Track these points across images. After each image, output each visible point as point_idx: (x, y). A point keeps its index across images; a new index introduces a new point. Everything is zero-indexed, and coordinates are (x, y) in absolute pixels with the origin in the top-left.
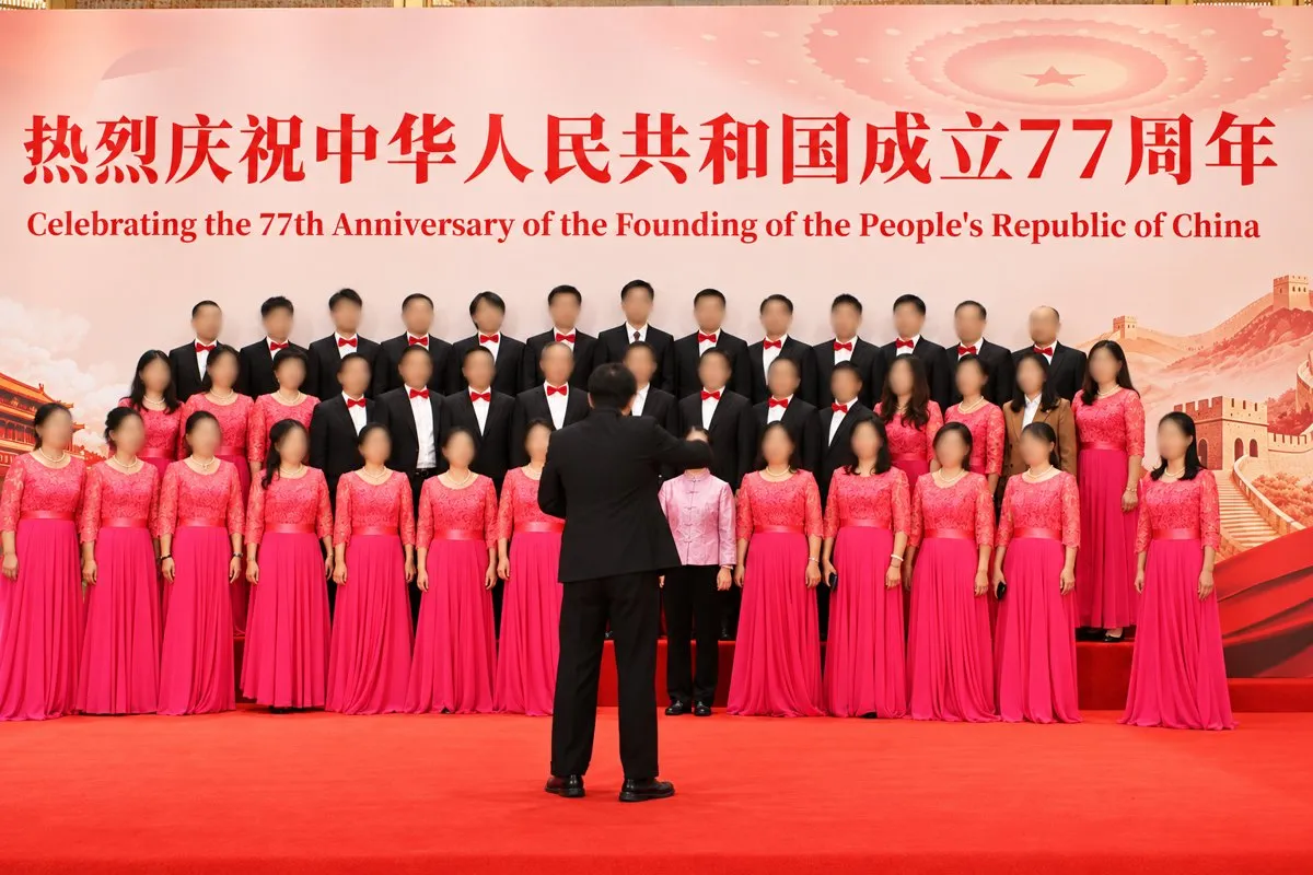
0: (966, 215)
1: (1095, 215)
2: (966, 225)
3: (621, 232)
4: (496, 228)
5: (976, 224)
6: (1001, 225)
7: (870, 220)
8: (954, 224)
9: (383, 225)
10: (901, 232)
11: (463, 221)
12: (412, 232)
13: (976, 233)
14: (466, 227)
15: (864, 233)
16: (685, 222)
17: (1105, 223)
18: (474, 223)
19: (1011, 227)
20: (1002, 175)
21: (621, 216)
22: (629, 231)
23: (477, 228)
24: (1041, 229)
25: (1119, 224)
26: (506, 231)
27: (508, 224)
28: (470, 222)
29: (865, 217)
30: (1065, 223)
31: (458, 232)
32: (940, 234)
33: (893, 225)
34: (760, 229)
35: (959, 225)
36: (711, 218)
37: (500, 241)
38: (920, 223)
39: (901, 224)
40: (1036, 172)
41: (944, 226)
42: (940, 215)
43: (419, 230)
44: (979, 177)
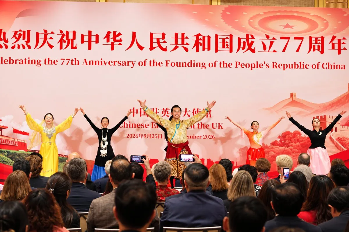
0: (264, 62)
1: (300, 63)
2: (265, 65)
3: (167, 66)
4: (130, 64)
5: (268, 65)
6: (274, 65)
7: (238, 63)
8: (261, 65)
9: (97, 62)
10: (246, 67)
11: (121, 62)
12: (105, 64)
13: (267, 67)
14: (122, 63)
15: (236, 67)
16: (185, 63)
17: (303, 65)
18: (124, 62)
19: (277, 65)
20: (275, 51)
21: (167, 61)
22: (169, 65)
23: (125, 64)
24: (285, 67)
25: (307, 65)
26: (133, 65)
27: (134, 63)
28: (123, 62)
29: (236, 62)
30: (292, 65)
31: (119, 64)
32: (257, 67)
33: (244, 65)
34: (207, 66)
35: (263, 65)
36: (193, 62)
37: (132, 67)
38: (252, 64)
39: (246, 65)
40: (284, 50)
41: (258, 65)
42: (257, 62)
43: (107, 64)
44: (268, 52)
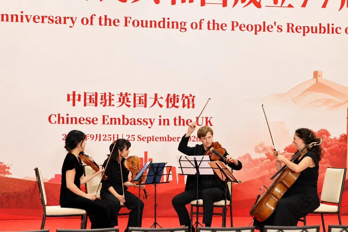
0: (275, 23)
1: (328, 25)
2: (275, 28)
3: (126, 25)
4: (69, 21)
5: (280, 27)
6: (290, 28)
7: (235, 24)
8: (270, 27)
9: (15, 17)
10: (247, 29)
11: (53, 17)
12: (28, 21)
13: (279, 30)
14: (55, 20)
15: (233, 29)
16: (155, 22)
17: (333, 28)
18: (58, 18)
19: (294, 28)
20: (290, 6)
21: (126, 18)
22: (130, 25)
23: (60, 21)
24: (306, 30)
25: (338, 29)
26: (73, 23)
27: (74, 19)
28: (56, 18)
29: (233, 22)
30: (316, 27)
31: (51, 22)
32: (264, 30)
33: (244, 26)
34: (188, 26)
35: (272, 27)
36: (166, 21)
37: (71, 27)
38: (256, 26)
39: (248, 26)
40: (304, 5)
41: (265, 28)
42: (264, 23)
43: (31, 20)
44: (281, 7)
